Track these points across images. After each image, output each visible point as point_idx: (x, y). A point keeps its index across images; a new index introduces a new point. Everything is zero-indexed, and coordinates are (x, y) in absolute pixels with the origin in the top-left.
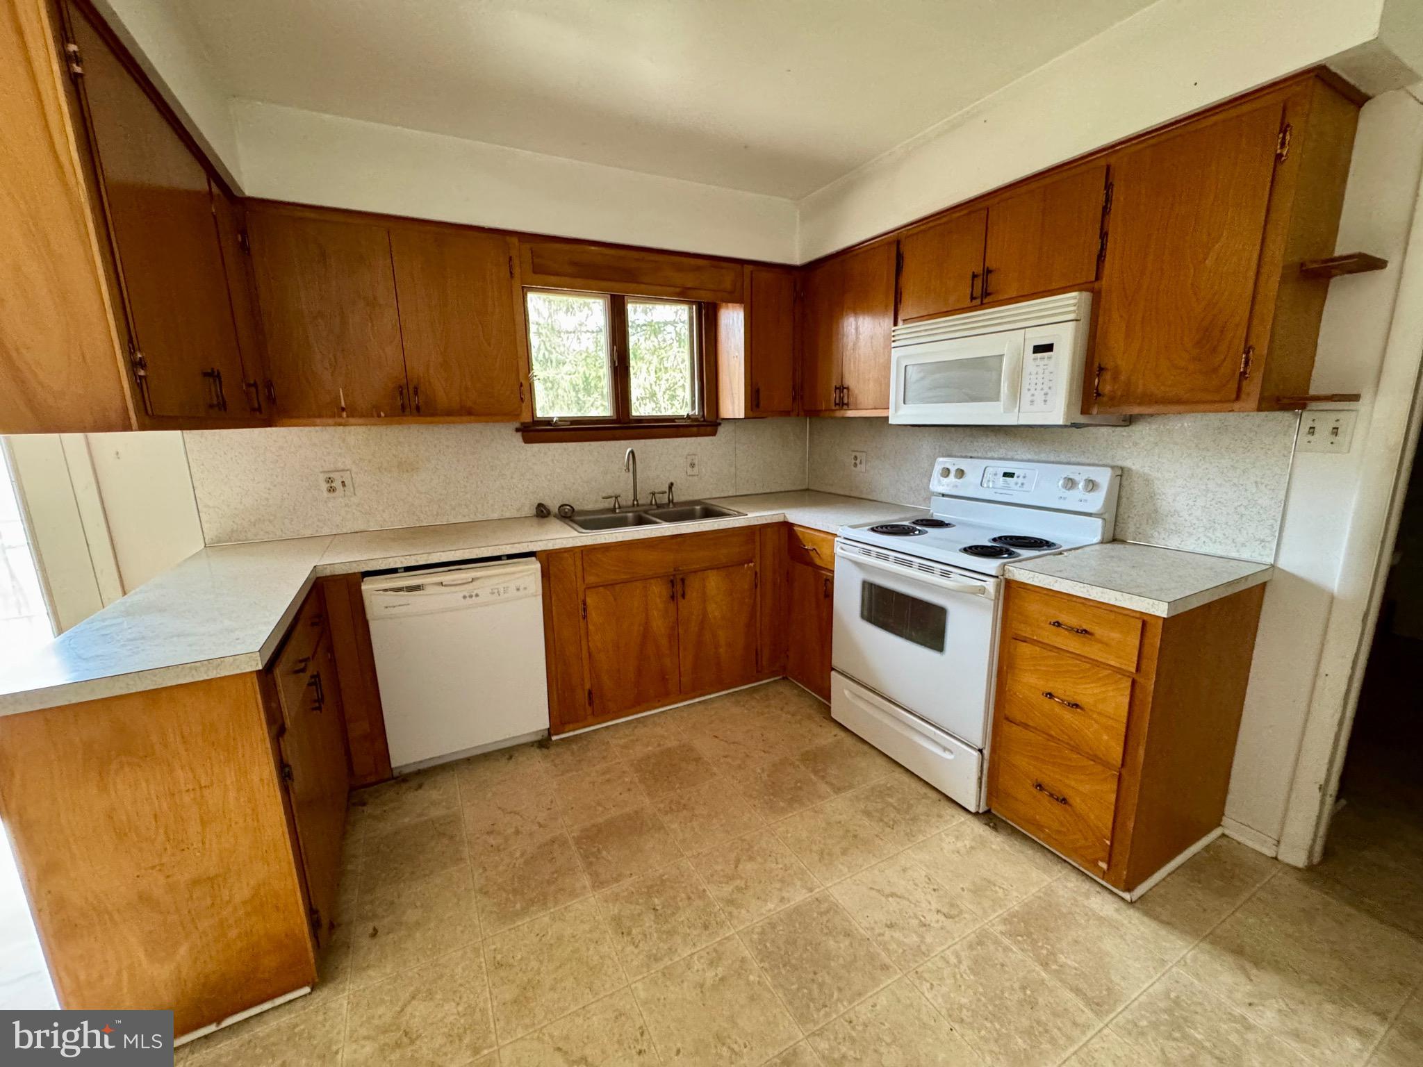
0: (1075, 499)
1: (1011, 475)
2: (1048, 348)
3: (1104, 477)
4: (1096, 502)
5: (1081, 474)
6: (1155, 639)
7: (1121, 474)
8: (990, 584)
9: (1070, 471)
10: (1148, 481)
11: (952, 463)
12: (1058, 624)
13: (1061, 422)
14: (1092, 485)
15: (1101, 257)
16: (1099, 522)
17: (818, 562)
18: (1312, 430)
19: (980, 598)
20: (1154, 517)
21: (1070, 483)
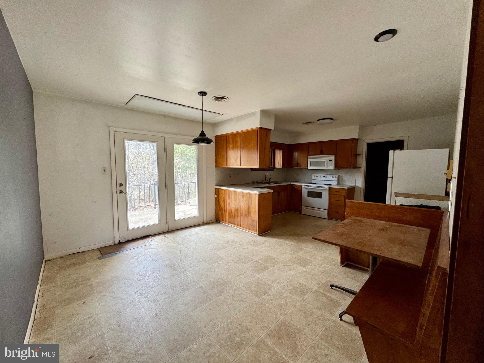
0: (334, 179)
1: (325, 176)
2: (331, 161)
3: (337, 176)
4: (336, 179)
5: (334, 176)
6: (346, 191)
7: (339, 176)
8: (328, 188)
9: (333, 176)
10: (342, 177)
11: (316, 175)
12: (336, 192)
13: (333, 169)
14: (336, 177)
15: (336, 151)
16: (337, 182)
17: (298, 190)
18: (357, 171)
19: (327, 190)
20: (343, 181)
21: (333, 177)
